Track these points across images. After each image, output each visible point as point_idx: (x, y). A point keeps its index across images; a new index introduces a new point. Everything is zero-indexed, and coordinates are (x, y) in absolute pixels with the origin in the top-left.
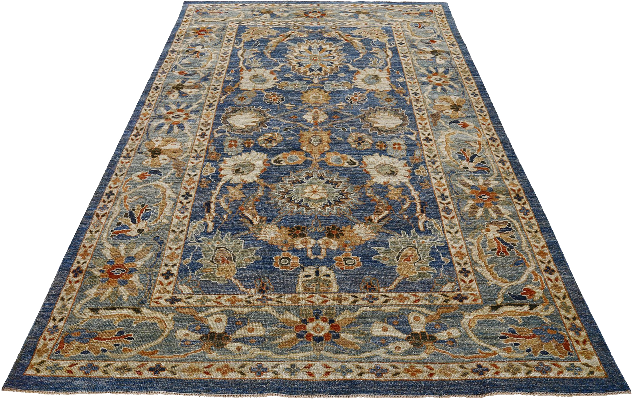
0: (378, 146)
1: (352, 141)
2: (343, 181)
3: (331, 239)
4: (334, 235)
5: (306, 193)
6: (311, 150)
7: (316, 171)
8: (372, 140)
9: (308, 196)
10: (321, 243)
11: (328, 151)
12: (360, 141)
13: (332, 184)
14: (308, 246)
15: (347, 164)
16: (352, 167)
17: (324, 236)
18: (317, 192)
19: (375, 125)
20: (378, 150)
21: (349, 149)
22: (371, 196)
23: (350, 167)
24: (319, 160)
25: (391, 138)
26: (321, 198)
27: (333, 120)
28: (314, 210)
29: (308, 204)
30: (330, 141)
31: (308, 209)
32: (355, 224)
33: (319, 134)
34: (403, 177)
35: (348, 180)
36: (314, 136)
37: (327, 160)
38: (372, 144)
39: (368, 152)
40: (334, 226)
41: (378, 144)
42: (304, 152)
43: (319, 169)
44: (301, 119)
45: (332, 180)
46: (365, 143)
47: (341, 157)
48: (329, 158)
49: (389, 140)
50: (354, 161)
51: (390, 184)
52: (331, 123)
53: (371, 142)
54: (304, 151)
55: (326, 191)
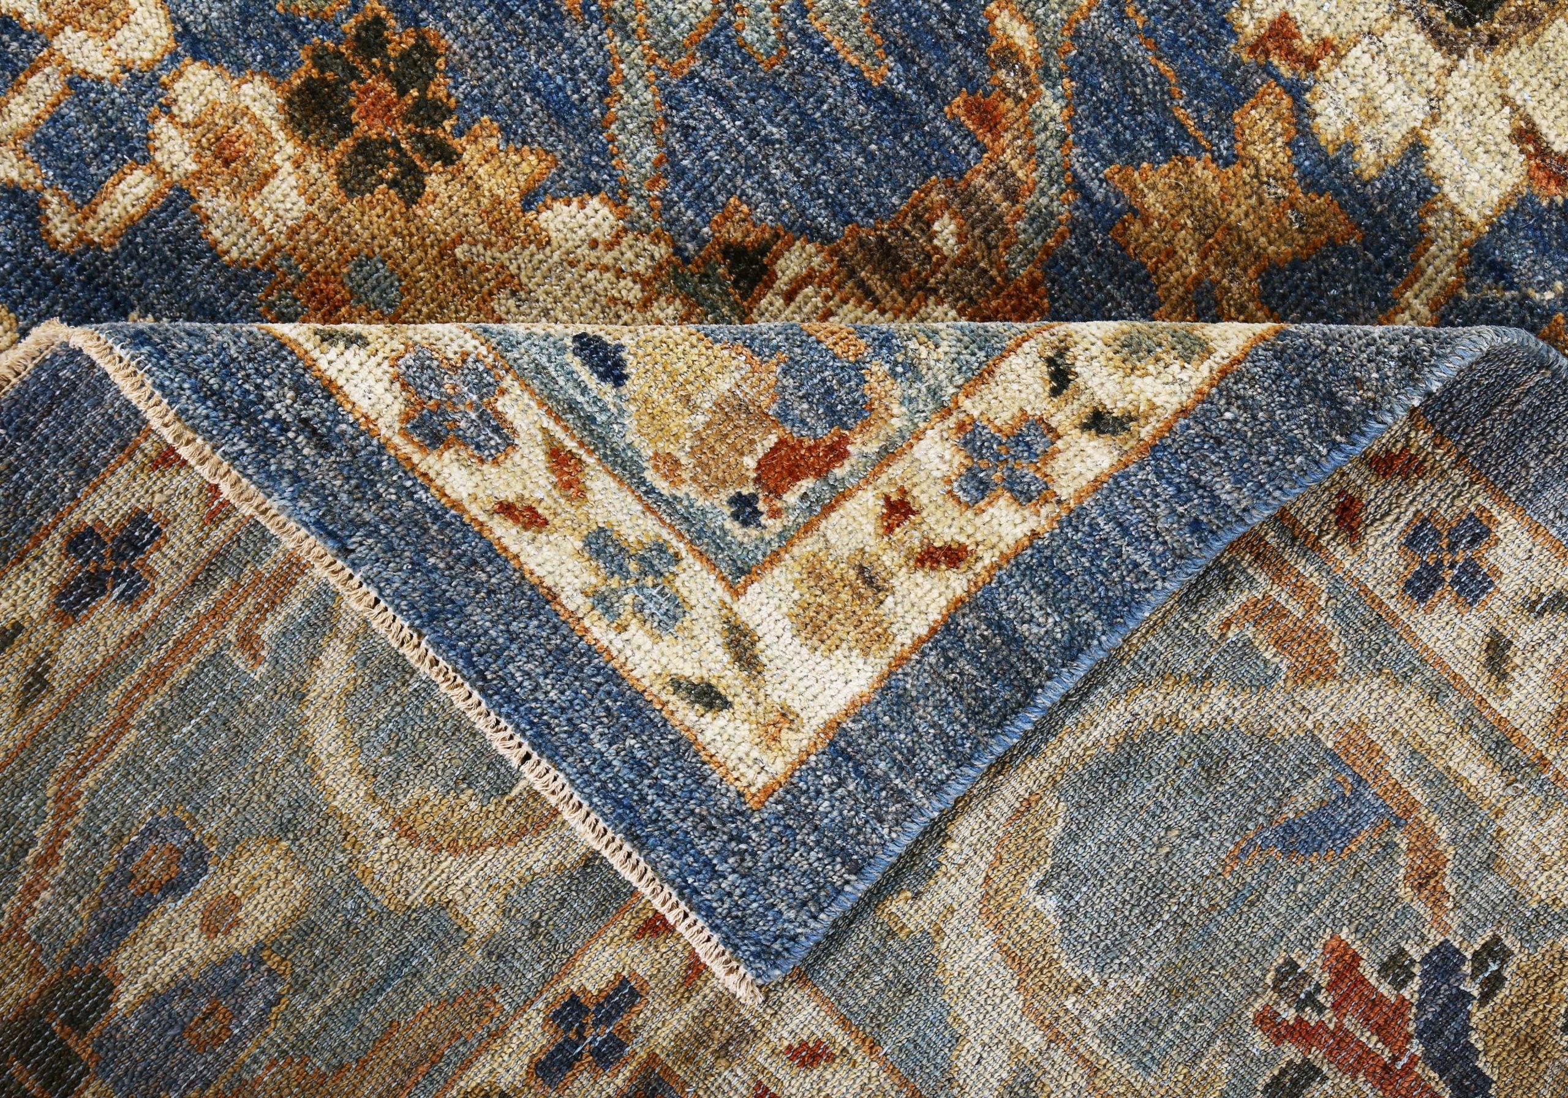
3: (287, 148)
4: (347, 127)
10: (187, 111)
14: (68, 42)
17: (272, 70)
22: (1009, 56)
32: (594, 189)
34: (1501, 123)
40: (432, 54)
51: (1295, 91)
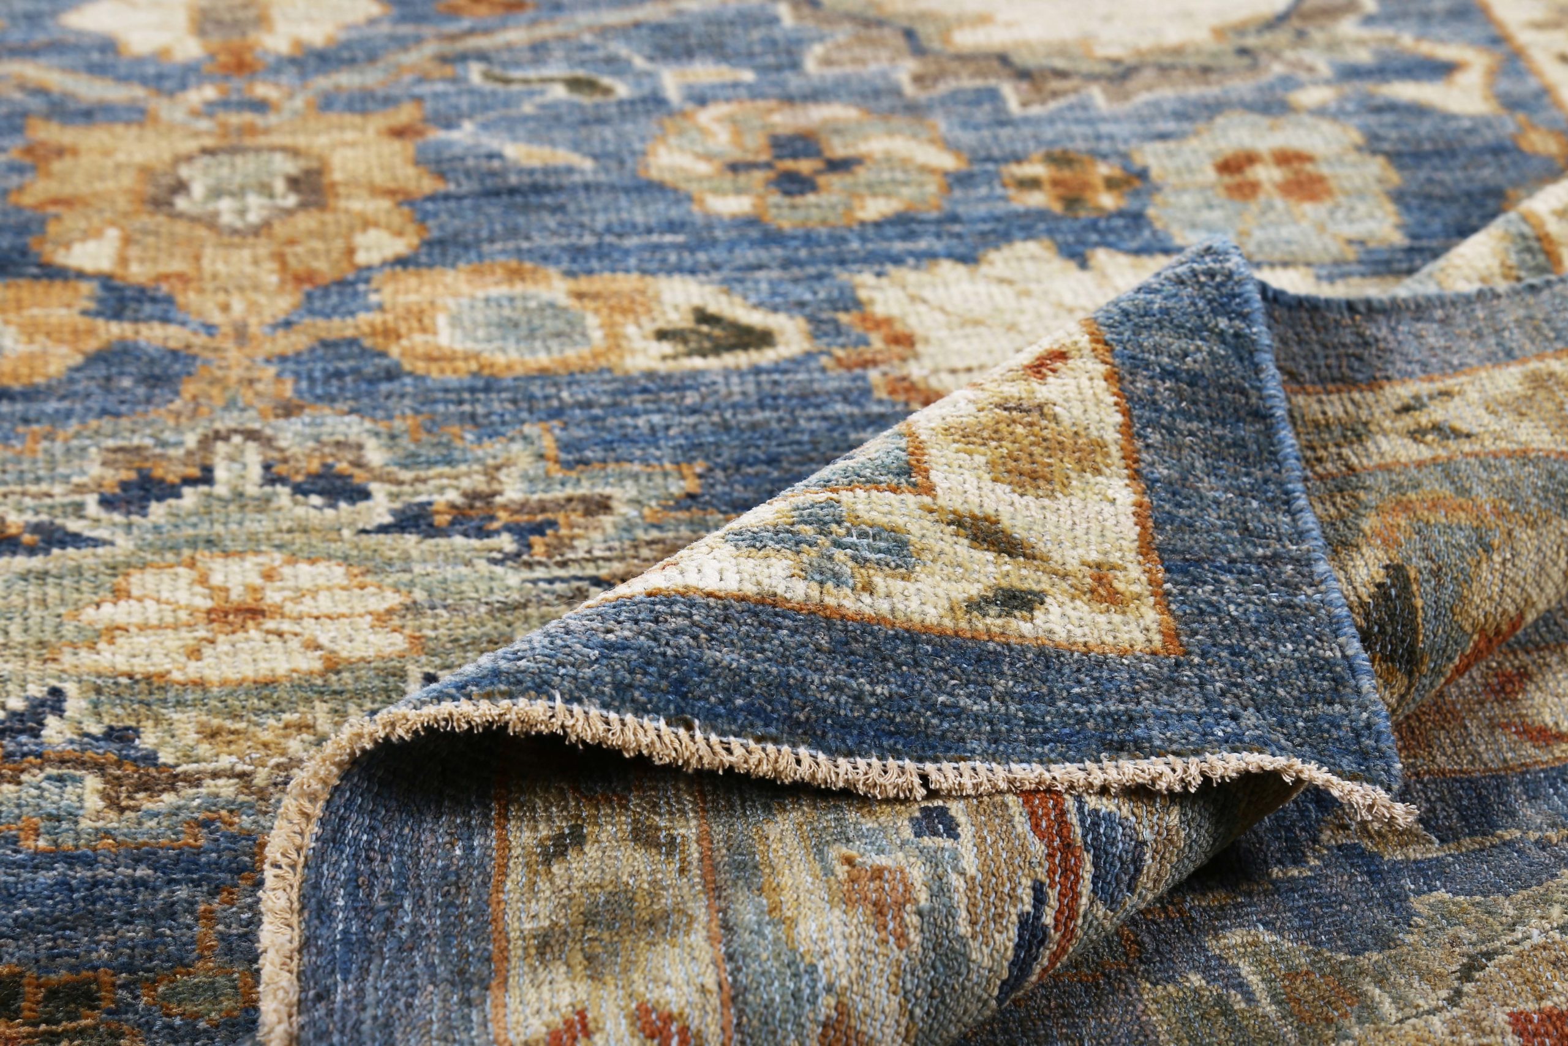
0: (1033, 184)
1: (703, 168)
2: (621, 494)
5: (113, 631)
6: (177, 265)
7: (251, 435)
8: (949, 145)
9: (140, 666)
11: (402, 262)
12: (805, 166)
13: (482, 533)
15: (667, 347)
16: (727, 373)
18: (279, 612)
19: (966, 39)
20: (1042, 215)
21: (672, 227)
23: (695, 374)
24: (296, 341)
25: (1180, 115)
26: (333, 666)
27: (451, 28)
28: (227, 788)
29: (148, 739)
30: (429, 185)
31: (147, 786)
33: (287, 140)
35: (691, 485)
36: (205, 151)
37: (391, 333)
38: (962, 180)
39: (911, 235)
41: (1036, 169)
42: (85, 287)
43: (288, 410)
44: (40, 37)
45: (473, 496)
46: (863, 174)
47: (580, 296)
48: (420, 318)
49: (1163, 137)
50: (756, 319)
52: (430, 48)
53: (948, 162)
54: (81, 275)
55: (393, 600)
